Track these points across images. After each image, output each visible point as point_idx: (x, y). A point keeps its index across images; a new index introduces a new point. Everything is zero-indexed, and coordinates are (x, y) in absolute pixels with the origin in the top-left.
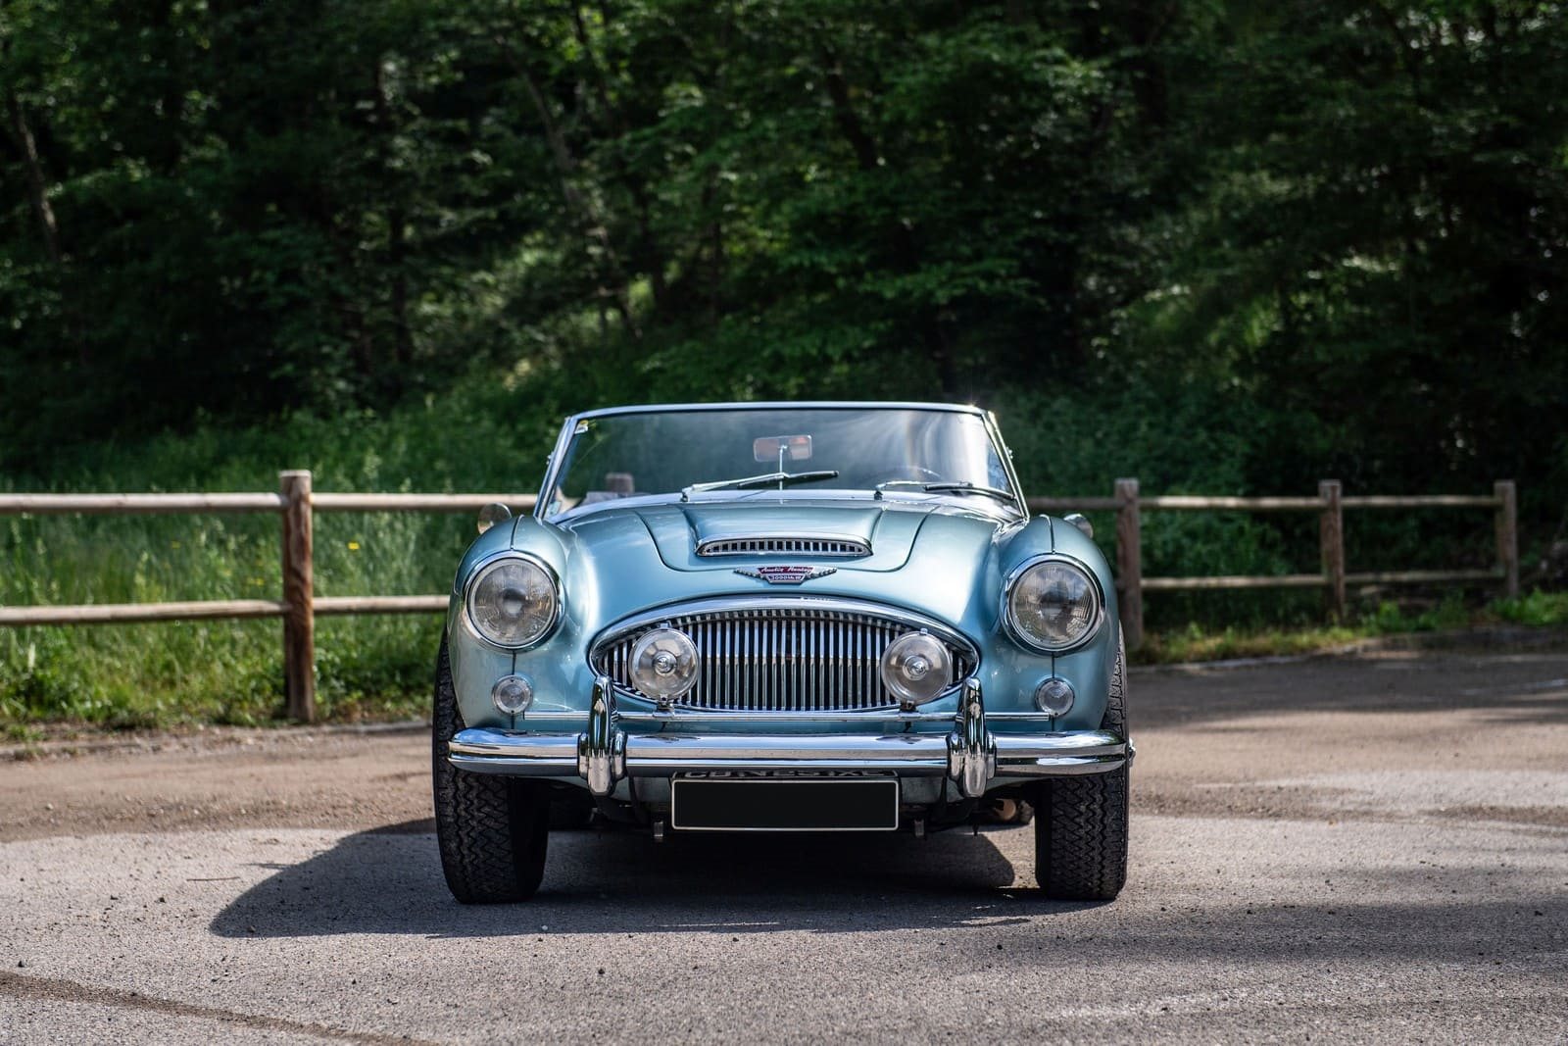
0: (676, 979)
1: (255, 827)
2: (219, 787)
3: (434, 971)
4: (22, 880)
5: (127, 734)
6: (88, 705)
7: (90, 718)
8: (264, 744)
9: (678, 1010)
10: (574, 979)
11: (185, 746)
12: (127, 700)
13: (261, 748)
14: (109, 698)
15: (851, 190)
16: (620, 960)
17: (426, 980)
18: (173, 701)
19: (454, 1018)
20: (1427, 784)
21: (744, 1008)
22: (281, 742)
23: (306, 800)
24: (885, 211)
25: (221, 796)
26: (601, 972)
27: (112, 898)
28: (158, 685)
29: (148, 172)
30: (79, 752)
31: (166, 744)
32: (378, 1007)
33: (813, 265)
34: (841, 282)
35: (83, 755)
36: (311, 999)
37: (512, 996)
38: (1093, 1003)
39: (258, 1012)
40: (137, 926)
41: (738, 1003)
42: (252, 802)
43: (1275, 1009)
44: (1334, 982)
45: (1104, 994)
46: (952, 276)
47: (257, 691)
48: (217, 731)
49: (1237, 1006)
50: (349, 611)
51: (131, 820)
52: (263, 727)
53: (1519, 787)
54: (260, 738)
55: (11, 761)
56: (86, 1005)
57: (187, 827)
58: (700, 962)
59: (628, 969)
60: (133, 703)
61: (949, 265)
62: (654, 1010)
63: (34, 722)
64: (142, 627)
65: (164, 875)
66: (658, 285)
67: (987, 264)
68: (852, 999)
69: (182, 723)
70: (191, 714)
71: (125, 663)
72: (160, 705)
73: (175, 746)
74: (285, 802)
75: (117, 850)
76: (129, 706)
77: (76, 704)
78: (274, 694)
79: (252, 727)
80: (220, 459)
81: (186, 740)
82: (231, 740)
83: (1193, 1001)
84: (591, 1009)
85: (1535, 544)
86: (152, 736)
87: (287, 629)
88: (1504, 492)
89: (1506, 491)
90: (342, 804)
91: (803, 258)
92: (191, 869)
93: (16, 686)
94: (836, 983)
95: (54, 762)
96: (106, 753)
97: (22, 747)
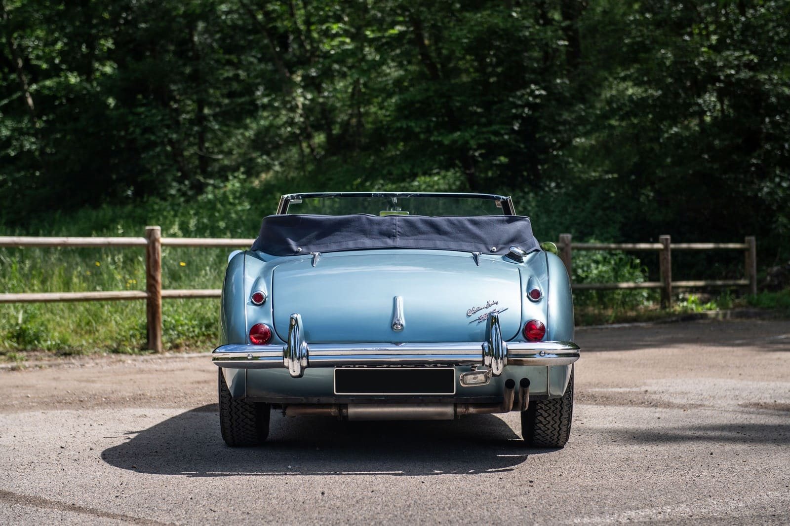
0: (363, 498)
1: (134, 408)
2: (114, 386)
3: (234, 492)
4: (15, 436)
5: (68, 357)
6: (49, 343)
7: (49, 349)
8: (136, 363)
9: (367, 517)
10: (309, 497)
11: (97, 364)
12: (67, 340)
13: (135, 365)
14: (59, 339)
15: (427, 90)
16: (332, 487)
17: (229, 497)
18: (91, 341)
19: (247, 521)
20: (729, 390)
21: (403, 516)
22: (145, 362)
23: (159, 393)
24: (444, 100)
25: (116, 391)
26: (323, 493)
27: (62, 447)
28: (83, 332)
29: (78, 79)
30: (43, 366)
31: (87, 363)
32: (206, 513)
33: (408, 127)
34: (422, 136)
35: (46, 368)
36: (169, 508)
37: (277, 507)
38: (590, 514)
39: (142, 516)
40: (75, 464)
41: (399, 512)
42: (132, 394)
43: (688, 519)
44: (715, 502)
45: (594, 509)
46: (478, 133)
47: (133, 336)
48: (113, 356)
49: (667, 517)
50: (180, 297)
51: (70, 403)
52: (136, 354)
53: (776, 392)
54: (135, 360)
55: (9, 371)
56: (49, 511)
57: (99, 407)
58: (375, 488)
59: (337, 492)
60: (70, 341)
61: (475, 127)
62: (354, 517)
63: (21, 351)
64: (76, 303)
65: (88, 434)
66: (329, 137)
67: (495, 127)
68: (459, 511)
69: (95, 352)
70: (99, 348)
71: (67, 321)
72: (84, 343)
73: (92, 363)
74: (148, 394)
75: (63, 420)
76: (69, 343)
77: (42, 342)
78: (141, 338)
79: (131, 354)
80: (114, 220)
81: (97, 361)
82: (120, 361)
83: (643, 514)
84: (320, 516)
85: (764, 268)
86: (80, 359)
87: (148, 305)
88: (749, 242)
89: (752, 241)
90: (178, 396)
91: (403, 124)
92: (102, 431)
93: (12, 333)
94: (449, 501)
95: (31, 371)
96: (57, 367)
97: (14, 364)
